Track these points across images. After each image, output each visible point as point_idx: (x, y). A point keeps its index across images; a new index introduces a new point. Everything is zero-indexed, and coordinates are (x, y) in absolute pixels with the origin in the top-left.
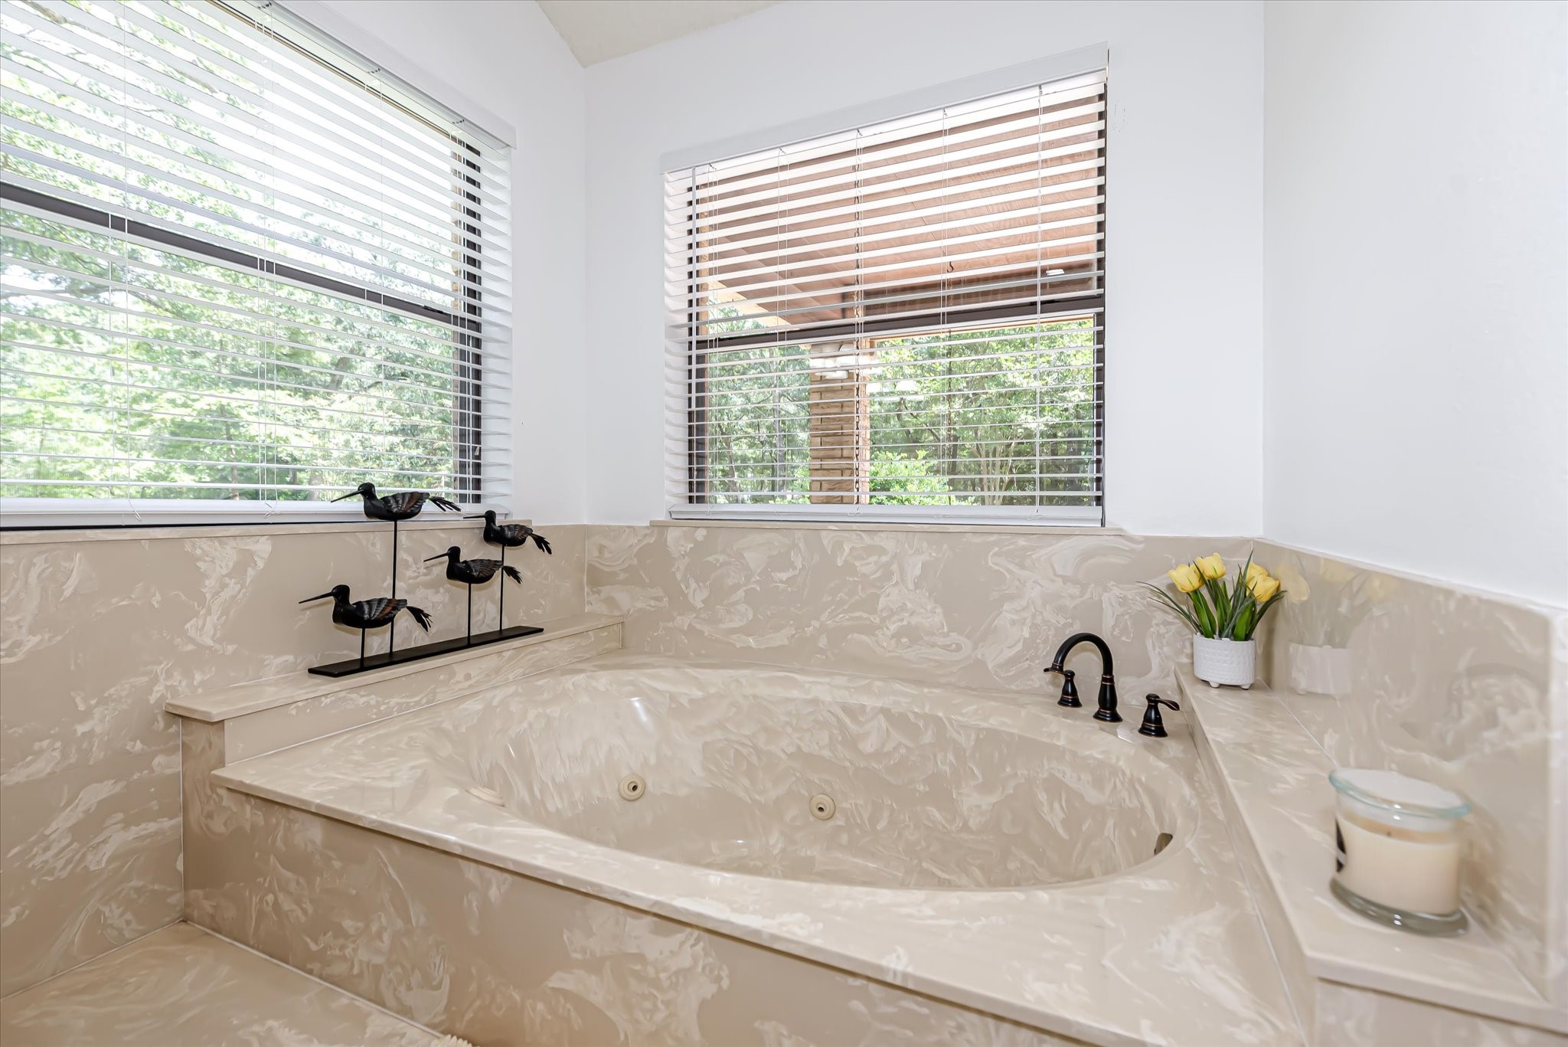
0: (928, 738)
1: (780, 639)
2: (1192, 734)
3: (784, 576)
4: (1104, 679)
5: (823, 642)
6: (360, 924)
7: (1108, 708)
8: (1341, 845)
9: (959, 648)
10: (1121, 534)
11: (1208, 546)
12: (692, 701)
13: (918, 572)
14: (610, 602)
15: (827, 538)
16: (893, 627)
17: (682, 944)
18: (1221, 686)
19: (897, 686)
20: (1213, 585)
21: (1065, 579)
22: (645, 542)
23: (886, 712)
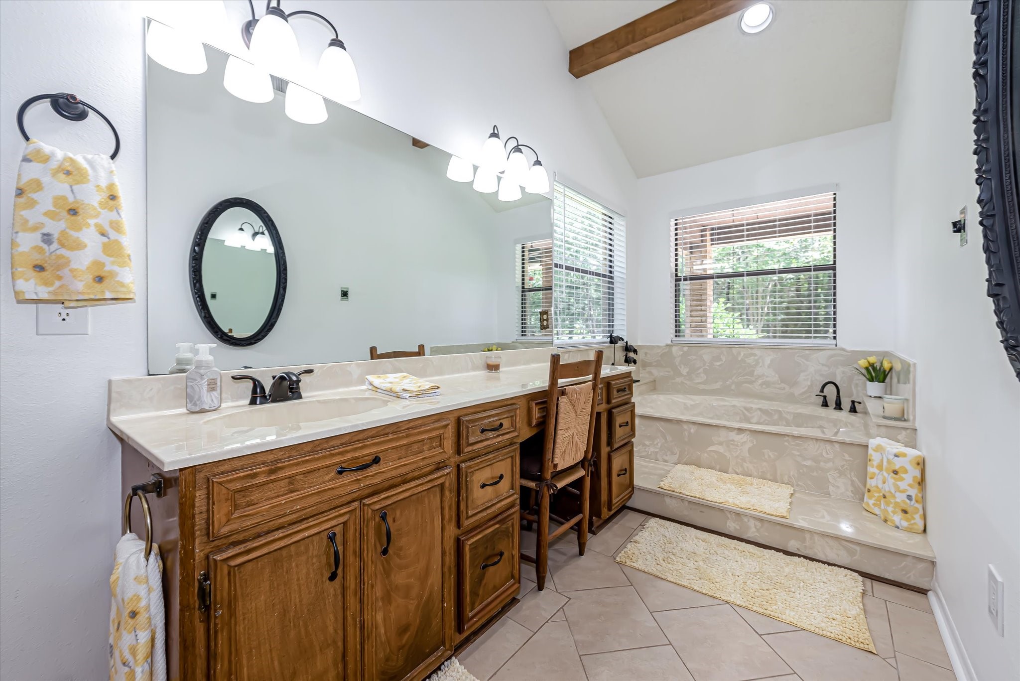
0: (776, 417)
1: (717, 386)
2: (866, 413)
3: (718, 364)
4: (837, 397)
5: (733, 387)
6: (651, 442)
7: (838, 406)
8: (884, 408)
9: (784, 389)
10: (843, 349)
11: (871, 353)
12: (691, 405)
13: (769, 362)
14: (650, 373)
15: (734, 351)
16: (760, 381)
17: (744, 436)
18: (875, 397)
19: (763, 401)
20: (872, 365)
21: (823, 365)
22: (663, 352)
23: (760, 409)
